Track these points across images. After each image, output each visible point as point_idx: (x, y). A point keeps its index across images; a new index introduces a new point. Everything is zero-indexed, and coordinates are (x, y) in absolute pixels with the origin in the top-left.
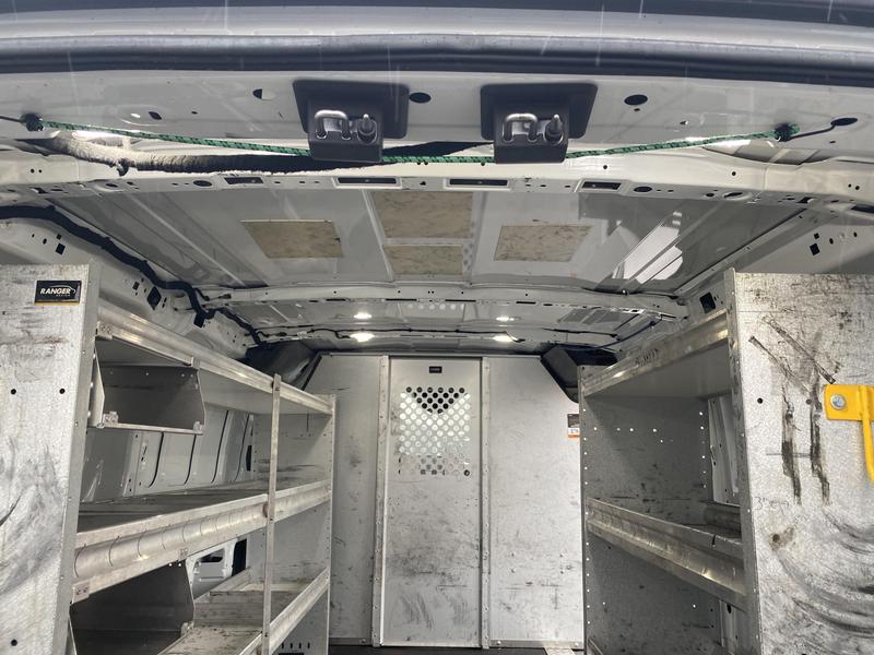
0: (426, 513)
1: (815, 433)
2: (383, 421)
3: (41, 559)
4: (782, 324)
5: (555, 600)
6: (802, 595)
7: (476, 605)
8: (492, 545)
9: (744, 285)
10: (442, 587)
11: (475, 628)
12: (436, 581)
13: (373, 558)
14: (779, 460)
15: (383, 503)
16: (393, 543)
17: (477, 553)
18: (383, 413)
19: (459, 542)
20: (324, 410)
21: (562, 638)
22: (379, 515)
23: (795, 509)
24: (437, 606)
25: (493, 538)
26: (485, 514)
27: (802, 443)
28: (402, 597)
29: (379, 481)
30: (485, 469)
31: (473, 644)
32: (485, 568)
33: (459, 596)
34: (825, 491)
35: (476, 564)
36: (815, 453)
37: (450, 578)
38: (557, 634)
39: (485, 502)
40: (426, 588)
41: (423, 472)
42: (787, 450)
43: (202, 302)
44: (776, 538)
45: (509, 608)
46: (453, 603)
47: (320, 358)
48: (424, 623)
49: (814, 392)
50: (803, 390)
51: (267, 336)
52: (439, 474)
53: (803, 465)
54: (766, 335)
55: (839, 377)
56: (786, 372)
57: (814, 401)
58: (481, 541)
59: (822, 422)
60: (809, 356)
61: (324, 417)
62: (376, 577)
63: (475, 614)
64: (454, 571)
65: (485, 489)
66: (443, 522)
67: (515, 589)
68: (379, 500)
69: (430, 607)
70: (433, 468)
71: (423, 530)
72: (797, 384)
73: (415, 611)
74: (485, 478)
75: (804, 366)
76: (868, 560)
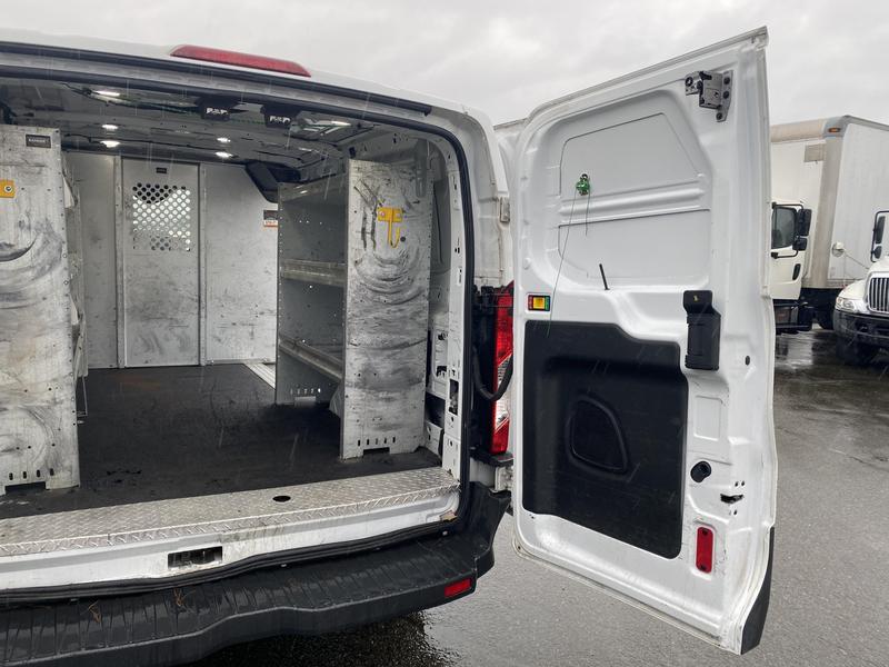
0: (157, 277)
1: (374, 225)
2: (119, 209)
4: (366, 182)
5: (252, 334)
6: (363, 281)
8: (208, 299)
10: (171, 327)
11: (196, 352)
12: (166, 324)
13: (116, 309)
14: (360, 235)
15: (122, 270)
16: (132, 299)
17: (197, 304)
18: (119, 202)
19: (183, 297)
21: (255, 357)
22: (119, 278)
23: (364, 252)
24: (167, 340)
25: (208, 295)
26: (203, 278)
27: (369, 228)
28: (141, 336)
29: (118, 254)
30: (202, 247)
31: (195, 363)
32: (203, 314)
33: (183, 332)
34: (374, 247)
35: (196, 311)
36: (373, 232)
37: (177, 321)
38: (252, 355)
39: (203, 270)
40: (160, 329)
41: (153, 248)
42: (364, 230)
44: (356, 262)
45: (219, 340)
46: (179, 338)
48: (158, 352)
49: (375, 210)
50: (371, 209)
52: (166, 250)
53: (368, 236)
54: (360, 186)
55: (384, 205)
56: (366, 202)
57: (374, 213)
58: (200, 297)
59: (376, 221)
60: (374, 195)
62: (120, 321)
63: (195, 344)
64: (180, 316)
65: (203, 261)
67: (224, 328)
68: (119, 268)
69: (161, 340)
70: (161, 245)
71: (155, 289)
72: (369, 206)
73: (150, 344)
74: (203, 254)
75: (372, 201)
76: (386, 270)
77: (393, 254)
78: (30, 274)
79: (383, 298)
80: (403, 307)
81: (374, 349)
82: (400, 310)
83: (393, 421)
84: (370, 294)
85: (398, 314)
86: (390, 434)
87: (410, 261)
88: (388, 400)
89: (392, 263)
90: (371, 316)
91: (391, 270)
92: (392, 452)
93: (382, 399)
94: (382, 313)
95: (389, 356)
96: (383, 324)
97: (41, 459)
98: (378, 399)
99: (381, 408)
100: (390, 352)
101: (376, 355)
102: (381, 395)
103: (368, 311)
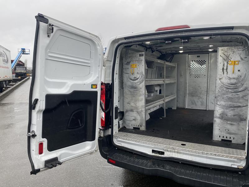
0: (196, 85)
1: (227, 67)
2: (187, 68)
3: (143, 81)
4: (225, 54)
6: (222, 85)
7: (205, 102)
8: (210, 91)
9: (220, 49)
10: (199, 99)
11: (206, 106)
12: (197, 98)
13: (185, 93)
15: (187, 83)
16: (189, 91)
17: (206, 93)
18: (187, 66)
19: (202, 90)
20: (175, 66)
22: (186, 85)
23: (223, 76)
24: (198, 102)
25: (210, 90)
27: (225, 68)
28: (191, 101)
29: (186, 79)
31: (205, 109)
32: (208, 96)
33: (202, 101)
34: (227, 74)
35: (206, 95)
36: (227, 69)
37: (201, 97)
39: (208, 83)
40: (195, 99)
41: (195, 77)
42: (223, 69)
43: (153, 50)
44: (220, 79)
45: (213, 103)
46: (201, 102)
47: (174, 55)
48: (195, 105)
49: (228, 62)
50: (226, 62)
51: (163, 53)
52: (199, 78)
53: (225, 71)
54: (222, 55)
55: (232, 60)
56: (224, 59)
57: (228, 63)
58: (207, 91)
59: (228, 65)
60: (228, 57)
61: (175, 67)
63: (205, 104)
64: (201, 96)
65: (209, 80)
66: (199, 87)
69: (196, 102)
70: (197, 76)
71: (195, 88)
72: (226, 61)
73: (193, 103)
74: (209, 78)
75: (227, 59)
76: (231, 81)
77: (235, 76)
78: (139, 83)
79: (230, 90)
80: (238, 93)
81: (226, 107)
82: (237, 95)
83: (234, 132)
84: (225, 89)
85: (236, 96)
86: (232, 136)
87: (242, 78)
88: (232, 124)
89: (234, 79)
90: (225, 96)
91: (233, 81)
92: (232, 142)
93: (229, 124)
94: (230, 95)
95: (232, 110)
96: (230, 99)
97: (139, 123)
98: (227, 124)
99: (229, 127)
100: (232, 109)
101: (227, 109)
102: (228, 122)
103: (224, 94)
